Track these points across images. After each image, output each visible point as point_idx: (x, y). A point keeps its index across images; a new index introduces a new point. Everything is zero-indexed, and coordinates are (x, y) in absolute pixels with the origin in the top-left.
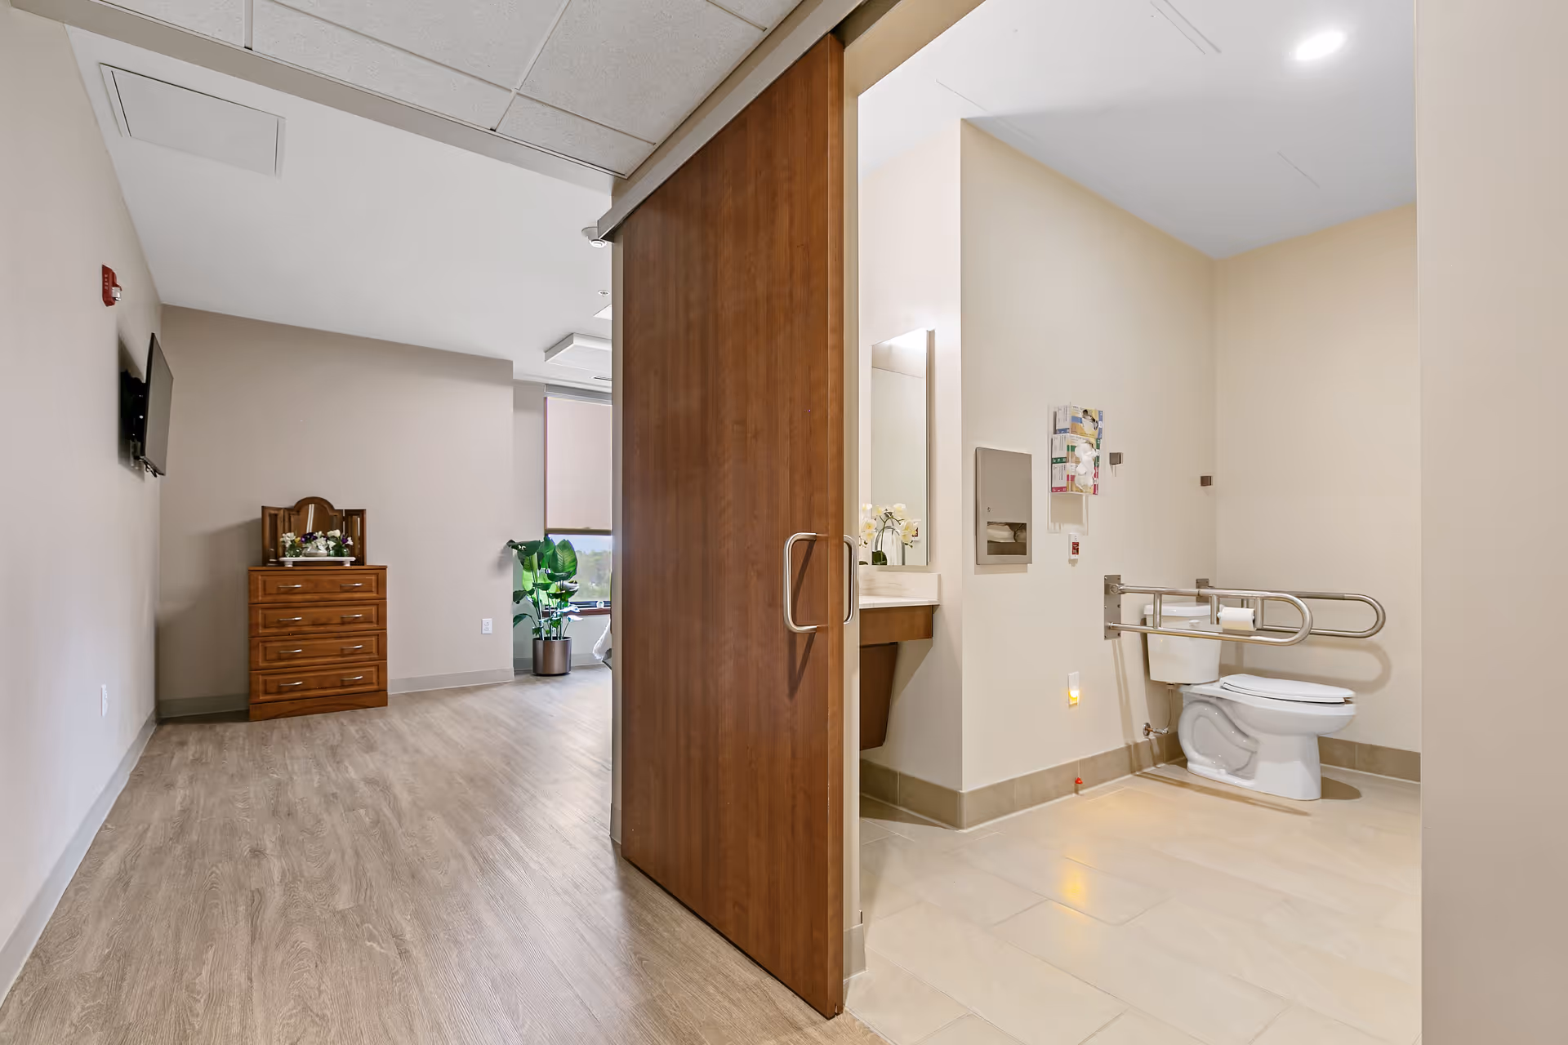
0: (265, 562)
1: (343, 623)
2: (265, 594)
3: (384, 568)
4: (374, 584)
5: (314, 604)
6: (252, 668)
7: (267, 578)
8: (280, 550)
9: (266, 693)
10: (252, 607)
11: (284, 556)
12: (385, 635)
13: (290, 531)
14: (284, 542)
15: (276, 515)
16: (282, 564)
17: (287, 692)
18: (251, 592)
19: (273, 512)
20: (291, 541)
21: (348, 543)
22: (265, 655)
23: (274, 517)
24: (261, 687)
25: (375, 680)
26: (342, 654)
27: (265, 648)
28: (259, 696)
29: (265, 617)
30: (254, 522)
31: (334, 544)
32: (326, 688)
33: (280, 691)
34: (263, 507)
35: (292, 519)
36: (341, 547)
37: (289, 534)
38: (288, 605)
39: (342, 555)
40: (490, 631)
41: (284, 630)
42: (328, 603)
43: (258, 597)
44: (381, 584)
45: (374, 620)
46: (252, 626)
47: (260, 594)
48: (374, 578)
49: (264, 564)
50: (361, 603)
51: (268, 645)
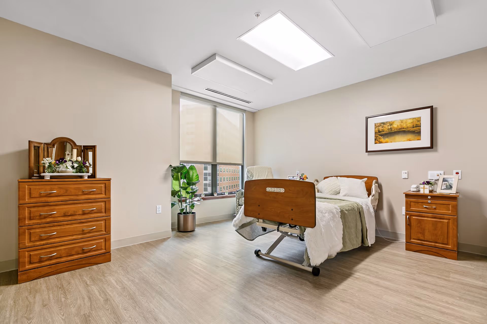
0: (31, 176)
1: (84, 214)
2: (30, 197)
3: (109, 180)
4: (103, 189)
5: (65, 203)
6: (21, 247)
7: (31, 187)
8: (41, 169)
9: (30, 263)
10: (20, 207)
11: (44, 172)
12: (110, 219)
13: (48, 157)
14: (44, 163)
15: (39, 147)
16: (43, 177)
17: (46, 260)
18: (20, 198)
19: (36, 145)
20: (49, 163)
21: (86, 165)
22: (30, 238)
23: (37, 149)
24: (27, 260)
25: (103, 247)
26: (83, 233)
27: (30, 234)
28: (25, 266)
29: (30, 213)
30: (24, 151)
31: (78, 165)
32: (73, 255)
33: (41, 261)
34: (29, 141)
35: (49, 150)
36: (82, 167)
37: (47, 159)
38: (46, 204)
39: (83, 172)
40: (160, 212)
41: (44, 221)
42: (75, 202)
43: (25, 199)
44: (107, 189)
45: (103, 210)
46: (20, 220)
47: (27, 198)
48: (103, 185)
49: (30, 178)
50: (95, 201)
51: (32, 231)
